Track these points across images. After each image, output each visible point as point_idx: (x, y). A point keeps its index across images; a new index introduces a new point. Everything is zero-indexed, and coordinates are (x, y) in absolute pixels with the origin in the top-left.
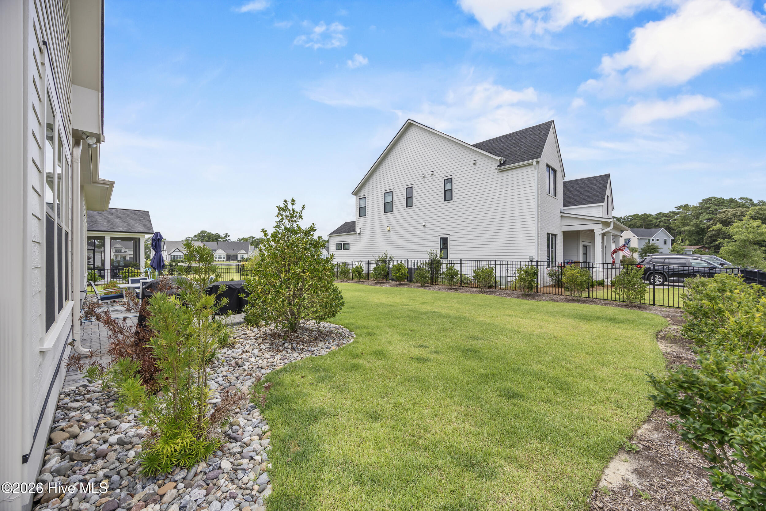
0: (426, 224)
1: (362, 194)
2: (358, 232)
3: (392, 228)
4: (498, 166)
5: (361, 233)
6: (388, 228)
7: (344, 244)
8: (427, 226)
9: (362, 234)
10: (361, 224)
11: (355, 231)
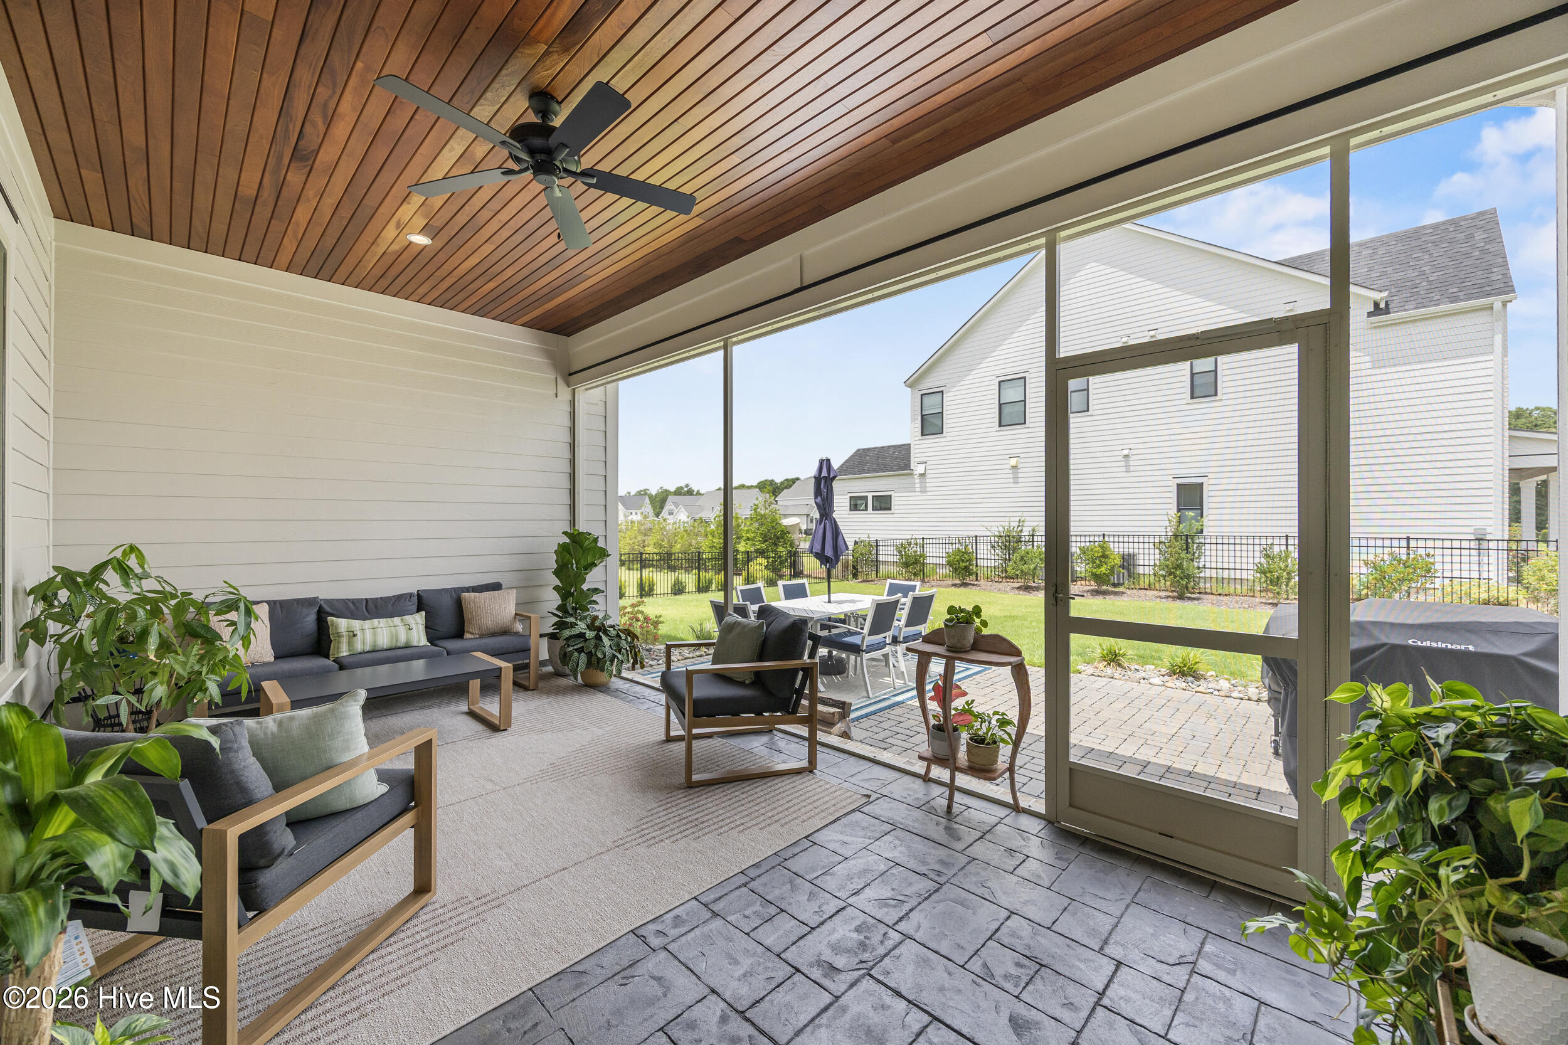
0: (1133, 452)
1: (930, 383)
2: (920, 469)
3: (1022, 460)
4: (1370, 314)
5: (928, 472)
6: (1013, 462)
7: (873, 497)
8: (1133, 458)
9: (928, 476)
10: (923, 450)
11: (907, 466)
